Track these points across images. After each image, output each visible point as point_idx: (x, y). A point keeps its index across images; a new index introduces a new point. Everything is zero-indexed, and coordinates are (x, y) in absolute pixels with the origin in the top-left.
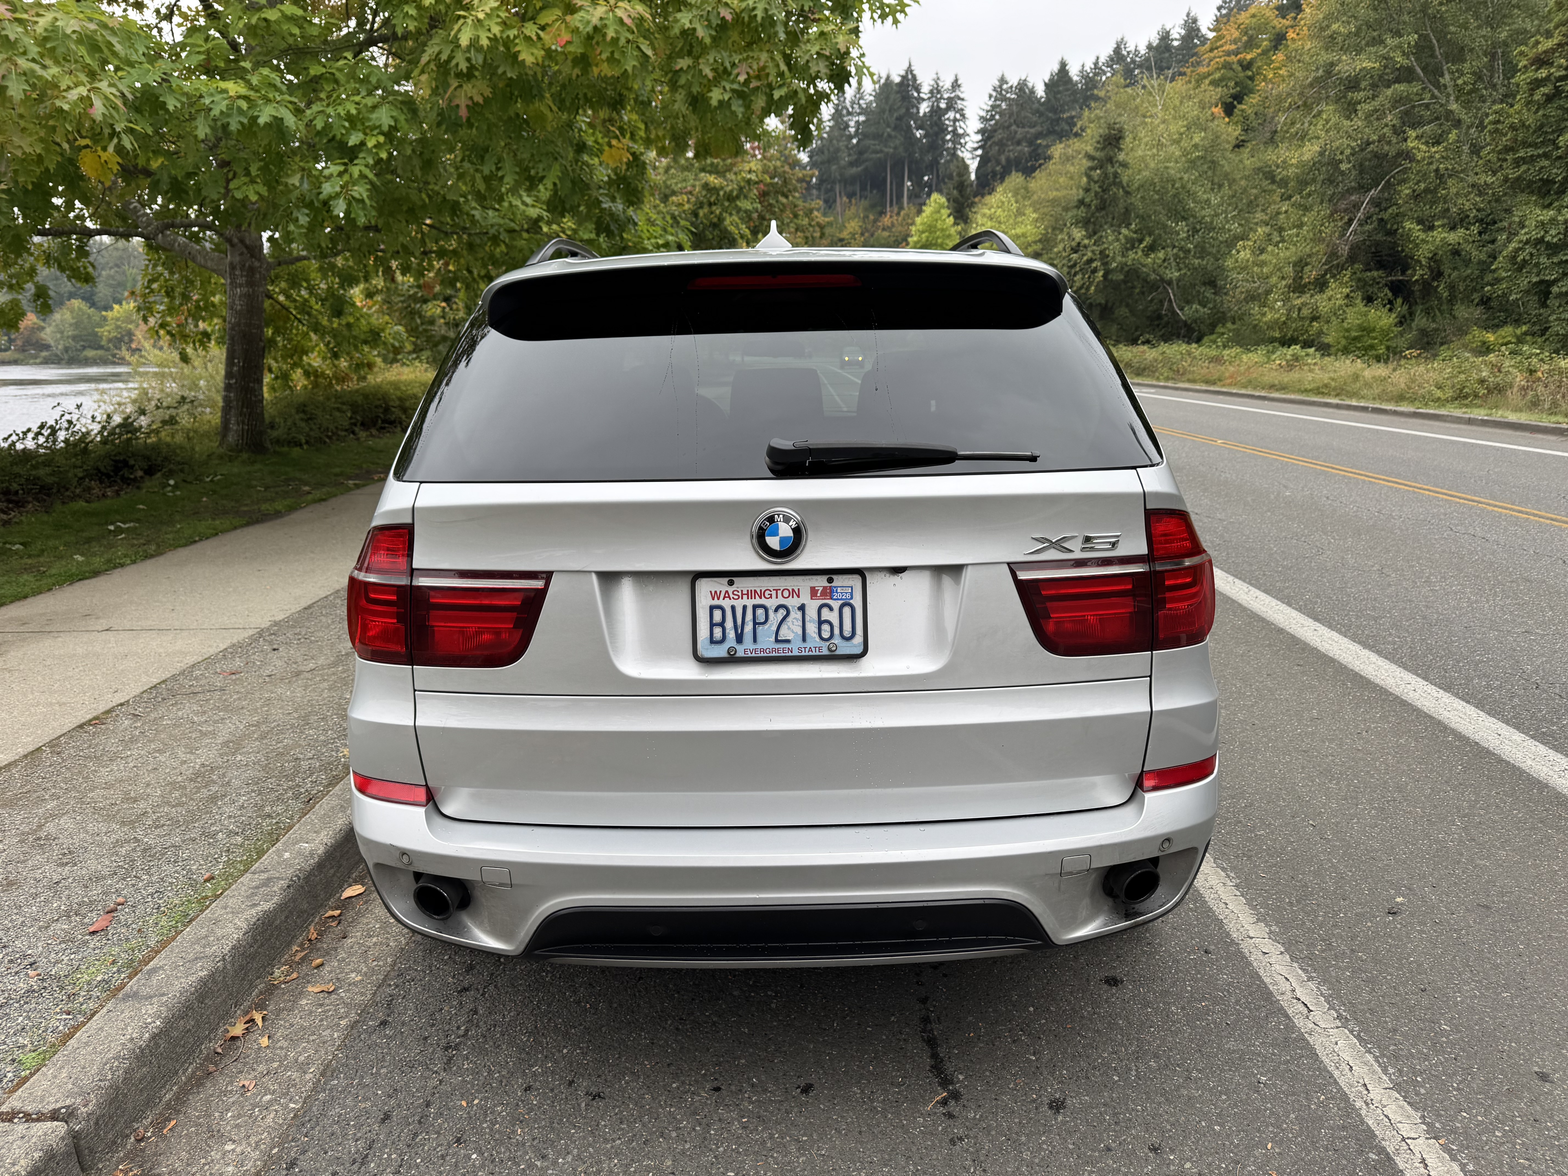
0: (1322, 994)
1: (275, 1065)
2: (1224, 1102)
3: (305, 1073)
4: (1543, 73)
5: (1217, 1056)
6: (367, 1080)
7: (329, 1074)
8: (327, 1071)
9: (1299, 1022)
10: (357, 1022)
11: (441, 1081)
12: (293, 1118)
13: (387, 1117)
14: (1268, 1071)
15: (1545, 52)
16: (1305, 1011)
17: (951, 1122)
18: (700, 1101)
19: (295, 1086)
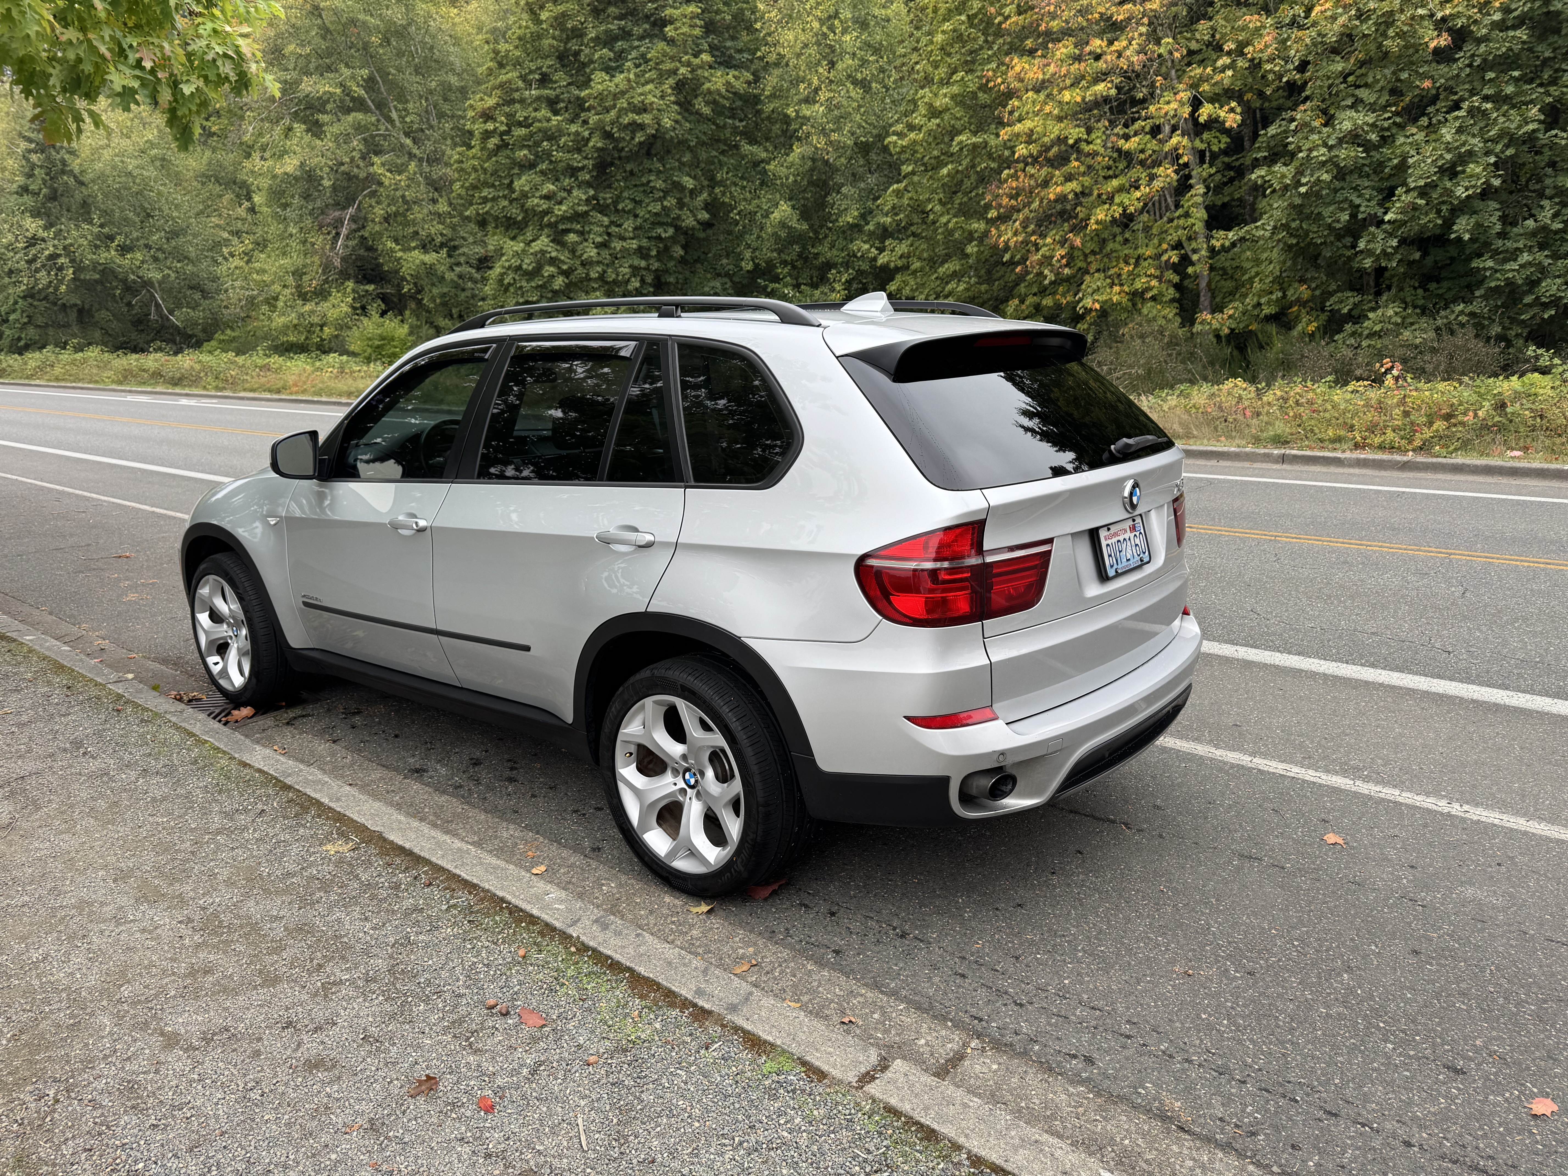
4: (490, 126)
11: (941, 948)
15: (488, 108)
17: (1146, 832)
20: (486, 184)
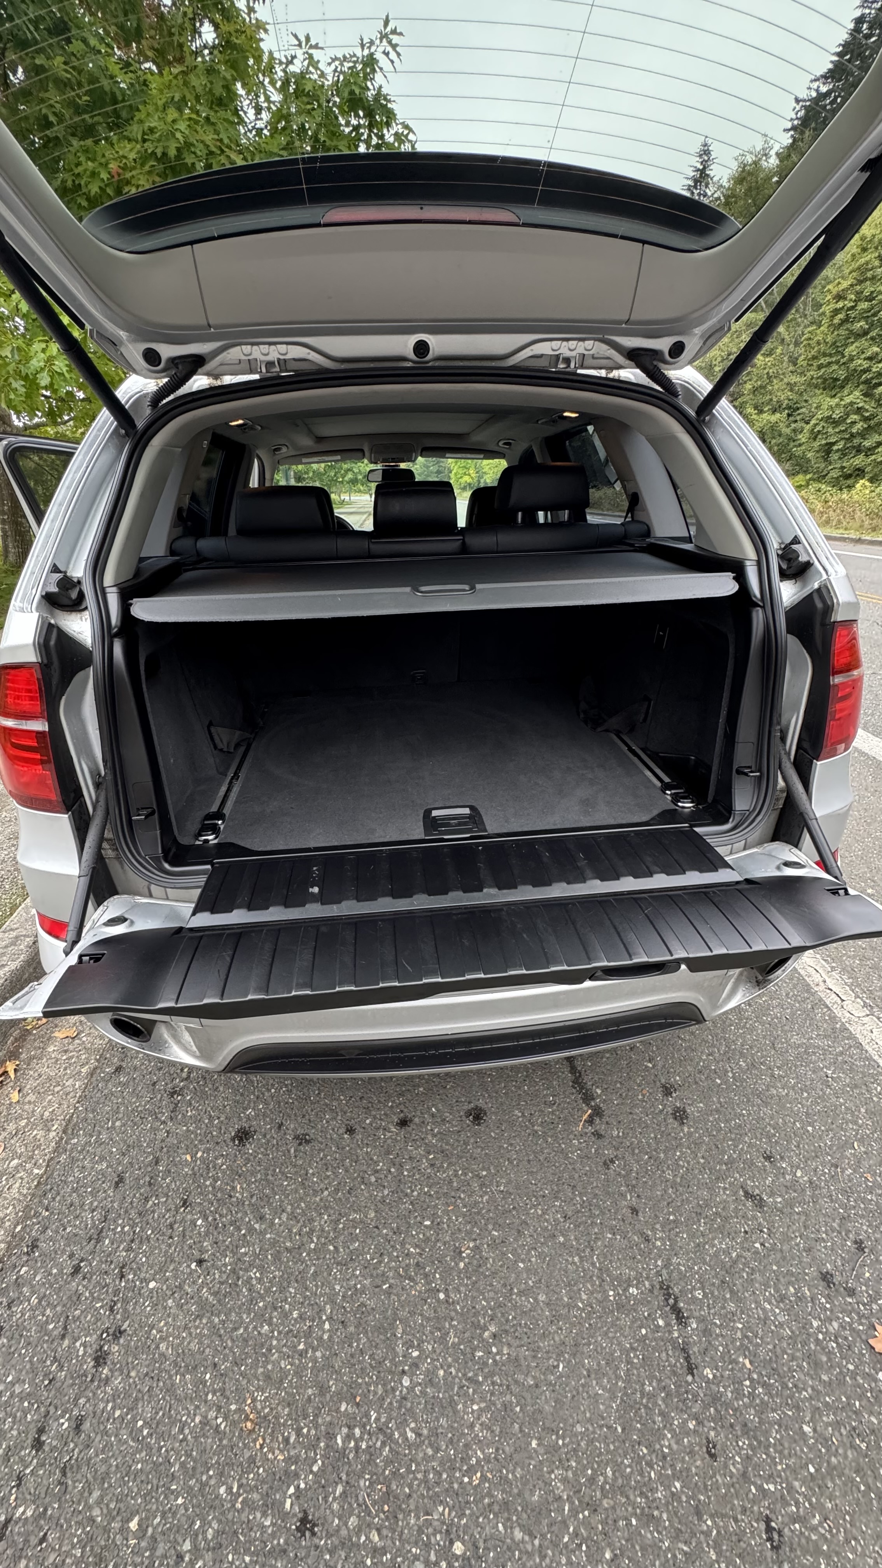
0: (846, 984)
1: (23, 1123)
2: (807, 1099)
3: (49, 1130)
4: (840, 304)
5: (788, 1052)
6: (104, 1136)
7: (70, 1131)
8: (69, 1129)
9: (838, 1012)
10: (95, 1068)
11: (168, 1132)
12: (36, 1186)
13: (121, 1180)
14: (830, 1064)
15: (843, 290)
16: (839, 1001)
17: (599, 1142)
18: (390, 1137)
19: (39, 1146)
20: (825, 355)
